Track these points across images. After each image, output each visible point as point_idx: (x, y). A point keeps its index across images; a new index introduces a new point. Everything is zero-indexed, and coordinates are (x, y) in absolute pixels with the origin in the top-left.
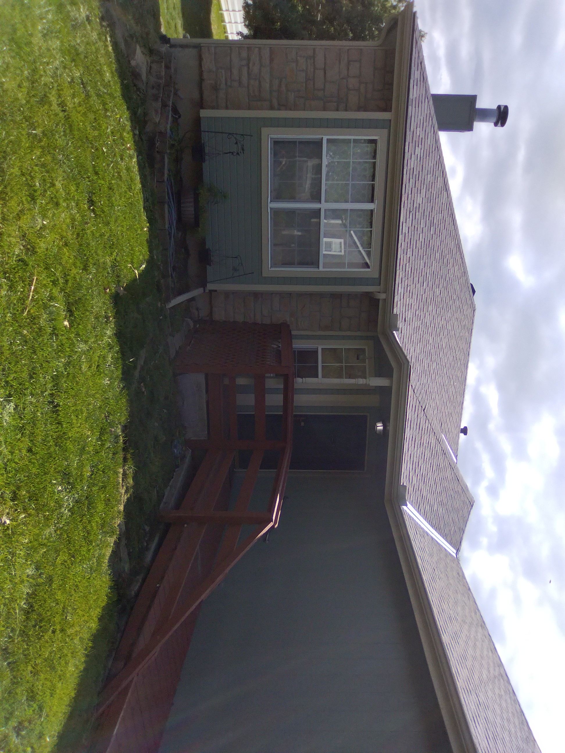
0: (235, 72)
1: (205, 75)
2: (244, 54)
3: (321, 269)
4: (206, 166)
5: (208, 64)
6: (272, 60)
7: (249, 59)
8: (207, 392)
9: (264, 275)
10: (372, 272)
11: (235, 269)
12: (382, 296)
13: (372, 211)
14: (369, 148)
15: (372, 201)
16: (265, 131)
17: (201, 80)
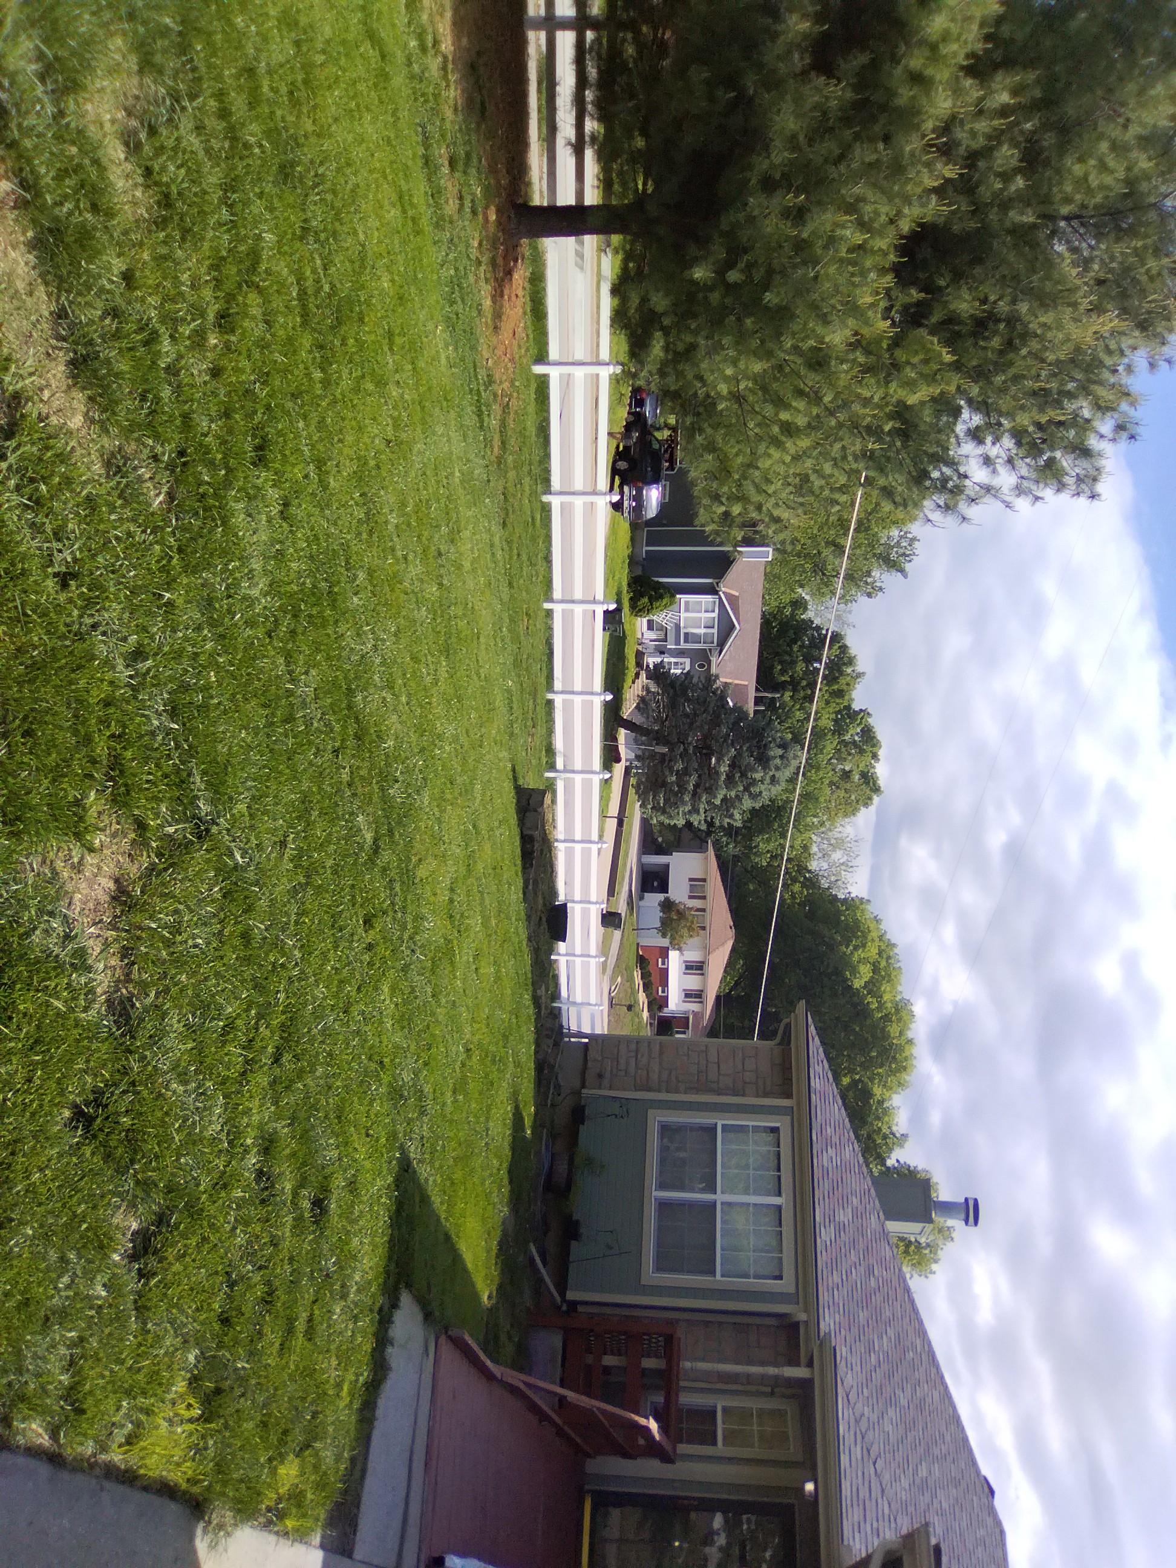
0: (622, 1061)
1: (590, 1064)
2: (633, 1047)
3: (718, 1277)
4: (583, 1130)
5: (592, 1054)
6: (661, 1053)
7: (637, 1051)
8: (563, 1366)
9: (643, 1282)
10: (787, 1285)
11: (609, 1247)
12: (803, 1317)
13: (779, 1208)
14: (771, 1137)
15: (779, 1194)
16: (651, 1112)
17: (585, 1068)
